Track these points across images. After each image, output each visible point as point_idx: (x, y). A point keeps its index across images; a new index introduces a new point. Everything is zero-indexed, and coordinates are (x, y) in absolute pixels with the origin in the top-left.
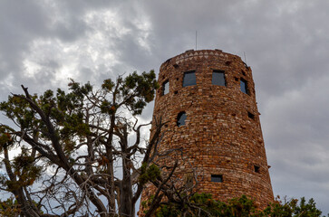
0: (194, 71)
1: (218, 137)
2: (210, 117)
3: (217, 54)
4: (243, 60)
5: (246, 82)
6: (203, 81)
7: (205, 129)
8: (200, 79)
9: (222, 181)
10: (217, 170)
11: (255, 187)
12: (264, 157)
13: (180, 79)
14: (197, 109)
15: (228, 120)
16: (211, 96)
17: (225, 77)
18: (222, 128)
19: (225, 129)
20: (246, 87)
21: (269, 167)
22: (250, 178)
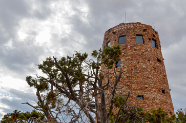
0: (125, 36)
1: (140, 74)
2: (135, 62)
3: (138, 25)
4: (153, 28)
5: (155, 41)
6: (130, 41)
7: (132, 69)
8: (129, 40)
9: (143, 99)
10: (141, 93)
11: (163, 102)
12: (167, 84)
13: (117, 40)
14: (128, 58)
15: (146, 63)
16: (135, 50)
17: (143, 39)
18: (143, 68)
19: (144, 69)
20: (155, 44)
21: (170, 90)
22: (159, 97)
